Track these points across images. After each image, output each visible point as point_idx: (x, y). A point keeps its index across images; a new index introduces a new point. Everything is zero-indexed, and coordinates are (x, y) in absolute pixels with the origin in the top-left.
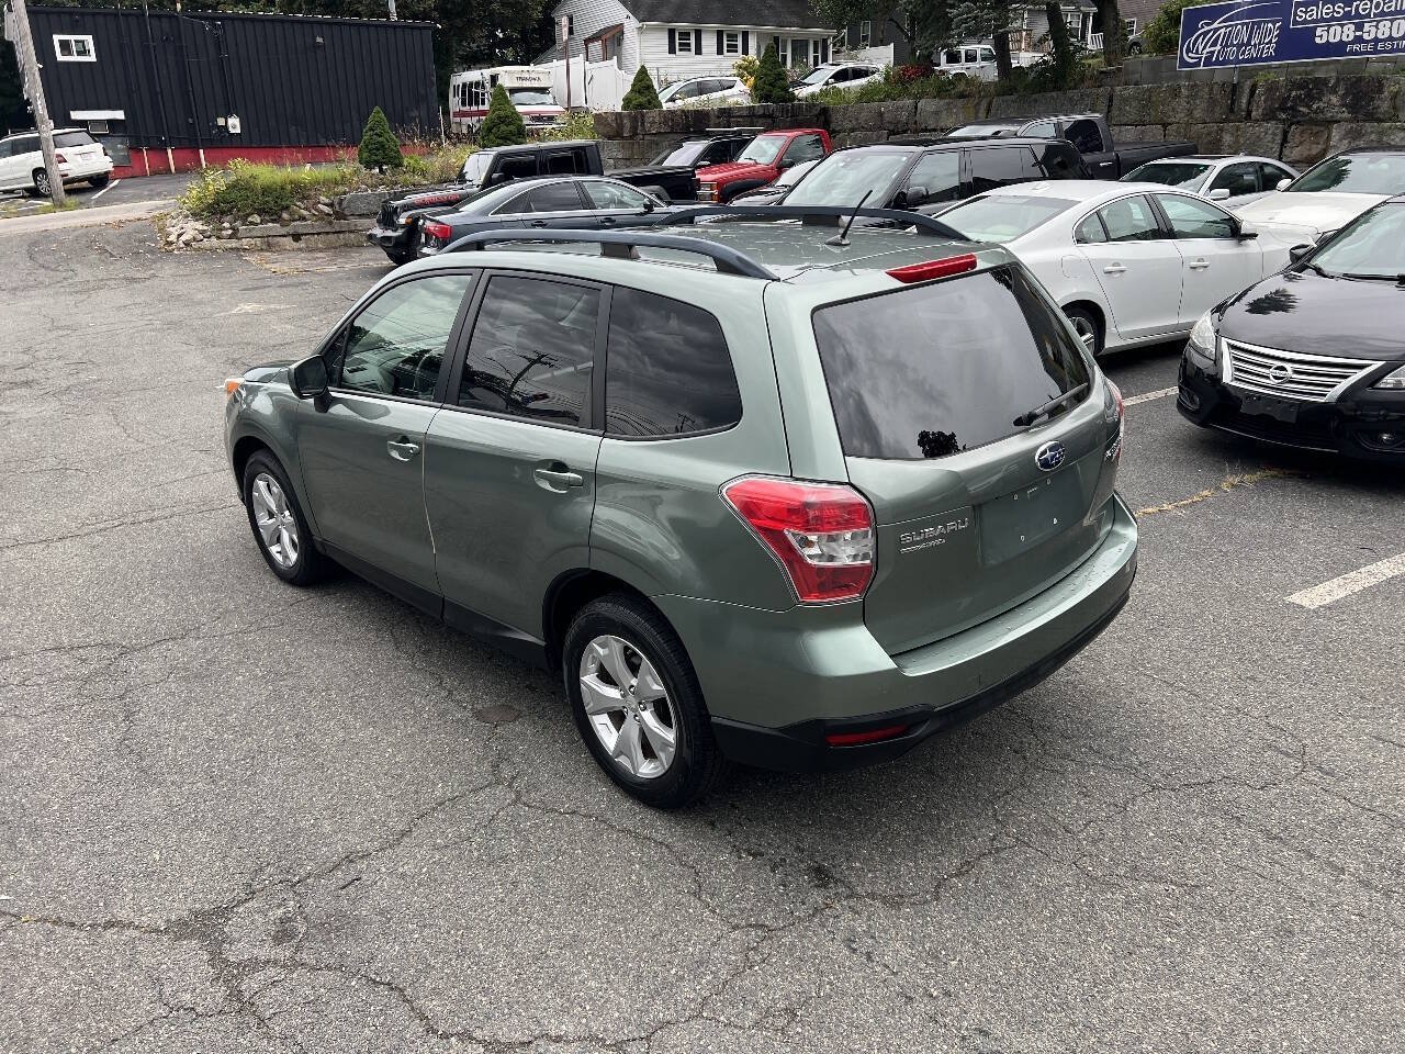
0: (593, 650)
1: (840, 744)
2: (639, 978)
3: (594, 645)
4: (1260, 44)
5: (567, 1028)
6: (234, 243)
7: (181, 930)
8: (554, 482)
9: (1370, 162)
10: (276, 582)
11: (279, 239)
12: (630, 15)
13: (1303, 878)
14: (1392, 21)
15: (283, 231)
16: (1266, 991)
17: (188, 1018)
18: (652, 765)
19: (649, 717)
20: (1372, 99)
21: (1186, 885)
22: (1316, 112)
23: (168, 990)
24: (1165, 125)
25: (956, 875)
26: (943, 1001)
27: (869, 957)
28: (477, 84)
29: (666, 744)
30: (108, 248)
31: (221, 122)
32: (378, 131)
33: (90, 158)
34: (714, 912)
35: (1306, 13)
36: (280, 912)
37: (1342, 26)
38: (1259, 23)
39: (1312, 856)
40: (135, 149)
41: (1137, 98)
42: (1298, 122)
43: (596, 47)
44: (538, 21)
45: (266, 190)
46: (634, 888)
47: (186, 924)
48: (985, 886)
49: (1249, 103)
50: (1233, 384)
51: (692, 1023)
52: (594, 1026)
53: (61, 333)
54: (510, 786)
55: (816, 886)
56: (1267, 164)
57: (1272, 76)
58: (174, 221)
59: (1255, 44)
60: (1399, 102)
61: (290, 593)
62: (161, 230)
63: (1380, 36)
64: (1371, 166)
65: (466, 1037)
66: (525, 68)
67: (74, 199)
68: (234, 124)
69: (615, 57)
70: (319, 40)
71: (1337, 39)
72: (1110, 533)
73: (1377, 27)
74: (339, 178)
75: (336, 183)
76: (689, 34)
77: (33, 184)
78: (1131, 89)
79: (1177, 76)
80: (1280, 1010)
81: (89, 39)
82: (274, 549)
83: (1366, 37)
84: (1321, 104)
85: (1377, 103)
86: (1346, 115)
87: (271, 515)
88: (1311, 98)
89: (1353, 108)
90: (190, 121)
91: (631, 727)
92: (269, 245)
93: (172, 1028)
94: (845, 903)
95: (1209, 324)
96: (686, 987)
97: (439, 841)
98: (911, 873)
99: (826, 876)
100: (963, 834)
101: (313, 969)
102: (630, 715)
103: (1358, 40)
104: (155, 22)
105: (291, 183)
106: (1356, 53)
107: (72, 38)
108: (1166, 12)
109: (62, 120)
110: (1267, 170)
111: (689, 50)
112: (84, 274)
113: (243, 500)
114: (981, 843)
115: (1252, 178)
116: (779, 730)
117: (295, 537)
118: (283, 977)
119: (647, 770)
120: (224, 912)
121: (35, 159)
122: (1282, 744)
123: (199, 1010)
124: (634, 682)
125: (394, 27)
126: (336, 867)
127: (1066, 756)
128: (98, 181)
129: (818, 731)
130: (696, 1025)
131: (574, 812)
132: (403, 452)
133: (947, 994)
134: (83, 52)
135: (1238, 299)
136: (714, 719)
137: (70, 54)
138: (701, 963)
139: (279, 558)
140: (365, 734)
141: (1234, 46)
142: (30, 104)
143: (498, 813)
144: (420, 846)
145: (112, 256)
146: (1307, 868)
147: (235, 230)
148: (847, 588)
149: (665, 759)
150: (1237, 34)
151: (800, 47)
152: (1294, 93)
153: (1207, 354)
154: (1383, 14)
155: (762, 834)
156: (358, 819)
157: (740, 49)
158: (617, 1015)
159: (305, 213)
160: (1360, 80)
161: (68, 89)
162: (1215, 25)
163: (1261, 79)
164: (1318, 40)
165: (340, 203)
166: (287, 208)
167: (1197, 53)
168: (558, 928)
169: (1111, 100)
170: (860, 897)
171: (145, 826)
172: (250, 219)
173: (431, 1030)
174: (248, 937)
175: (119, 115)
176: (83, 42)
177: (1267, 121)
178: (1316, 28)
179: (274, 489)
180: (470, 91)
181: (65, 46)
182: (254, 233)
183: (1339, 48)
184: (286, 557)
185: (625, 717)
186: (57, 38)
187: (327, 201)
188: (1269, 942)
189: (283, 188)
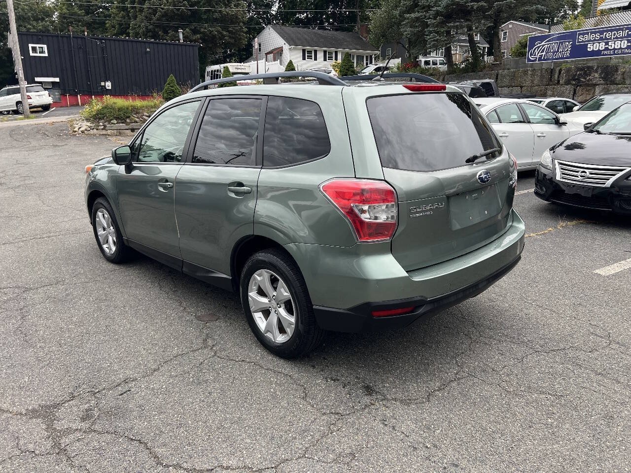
0: (255, 279)
1: (379, 316)
2: (272, 438)
3: (255, 275)
4: (563, 51)
5: (233, 462)
6: (104, 132)
7: (34, 413)
8: (237, 193)
9: (614, 98)
10: (105, 262)
11: (125, 131)
12: (286, 43)
13: (616, 392)
14: (621, 41)
15: (127, 127)
16: (603, 445)
17: (31, 456)
18: (284, 336)
19: (282, 311)
20: (613, 75)
21: (556, 395)
22: (588, 81)
23: (21, 442)
24: (521, 87)
25: (438, 390)
26: (434, 450)
27: (394, 428)
28: (218, 71)
29: (291, 324)
30: (46, 133)
31: (103, 84)
32: (171, 85)
33: (43, 97)
34: (313, 407)
35: (583, 38)
36: (86, 406)
37: (599, 43)
38: (562, 43)
39: (619, 382)
40: (63, 94)
41: (508, 75)
42: (581, 86)
43: (271, 56)
44: (246, 45)
45: (120, 109)
46: (272, 395)
47: (37, 411)
48: (453, 395)
49: (558, 77)
50: (561, 180)
51: (300, 460)
52: (248, 461)
53: (20, 165)
54: (212, 348)
55: (366, 395)
56: (568, 101)
57: (568, 66)
58: (77, 122)
59: (561, 52)
60: (625, 76)
61: (111, 266)
62: (71, 126)
63: (616, 47)
64: (615, 100)
65: (178, 466)
66: (239, 64)
67: (34, 115)
68: (108, 85)
69: (279, 60)
70: (148, 50)
71: (597, 49)
72: (511, 226)
73: (615, 43)
74: (153, 105)
75: (152, 108)
76: (311, 52)
77: (15, 108)
78: (506, 72)
79: (527, 66)
80: (611, 454)
81: (45, 47)
82: (105, 246)
83: (610, 48)
84: (590, 77)
85: (616, 76)
86: (602, 82)
87: (104, 229)
88: (586, 74)
89: (605, 79)
90: (89, 83)
91: (273, 318)
92: (120, 133)
93: (21, 461)
94: (381, 403)
95: (549, 155)
96: (297, 442)
97: (173, 373)
98: (415, 389)
99: (372, 390)
100: (441, 371)
101: (100, 433)
102: (273, 311)
103: (607, 49)
104: (75, 40)
105: (131, 106)
106: (606, 55)
107: (37, 46)
108: (520, 43)
109: (30, 81)
110: (568, 104)
111: (312, 59)
112: (34, 143)
113: (91, 223)
114: (451, 375)
115: (561, 108)
116: (348, 310)
117: (115, 239)
118: (83, 437)
119: (281, 339)
120: (57, 406)
121: (17, 97)
122: (598, 332)
123: (37, 452)
124: (275, 294)
125: (182, 45)
126: (119, 385)
127: (491, 337)
128: (46, 108)
129: (367, 308)
130: (302, 461)
131: (243, 361)
132: (165, 188)
133: (435, 446)
134: (42, 52)
135: (561, 145)
136: (314, 307)
137: (36, 52)
138: (305, 431)
139: (107, 250)
140: (141, 326)
141: (551, 52)
142: (17, 74)
143: (204, 361)
144: (163, 376)
145: (48, 136)
146: (617, 387)
147: (105, 126)
148: (382, 235)
149: (290, 331)
150: (553, 47)
151: (360, 58)
152: (578, 73)
153: (548, 168)
154: (617, 38)
155: (338, 371)
156: (132, 363)
157: (334, 58)
158: (260, 456)
159: (137, 119)
160: (608, 66)
161: (34, 68)
162: (543, 43)
163: (563, 67)
164: (589, 50)
166: (129, 117)
167: (535, 55)
168: (231, 414)
169: (497, 76)
170: (388, 400)
171: (23, 366)
172: (112, 122)
173: (159, 463)
174: (68, 418)
175: (57, 80)
176: (42, 48)
177: (567, 85)
178: (587, 44)
179: (106, 216)
180: (214, 74)
181: (34, 49)
182: (113, 128)
183: (598, 53)
184: (110, 249)
185: (270, 312)
186: (30, 46)
187: (147, 115)
188: (602, 422)
189: (127, 109)
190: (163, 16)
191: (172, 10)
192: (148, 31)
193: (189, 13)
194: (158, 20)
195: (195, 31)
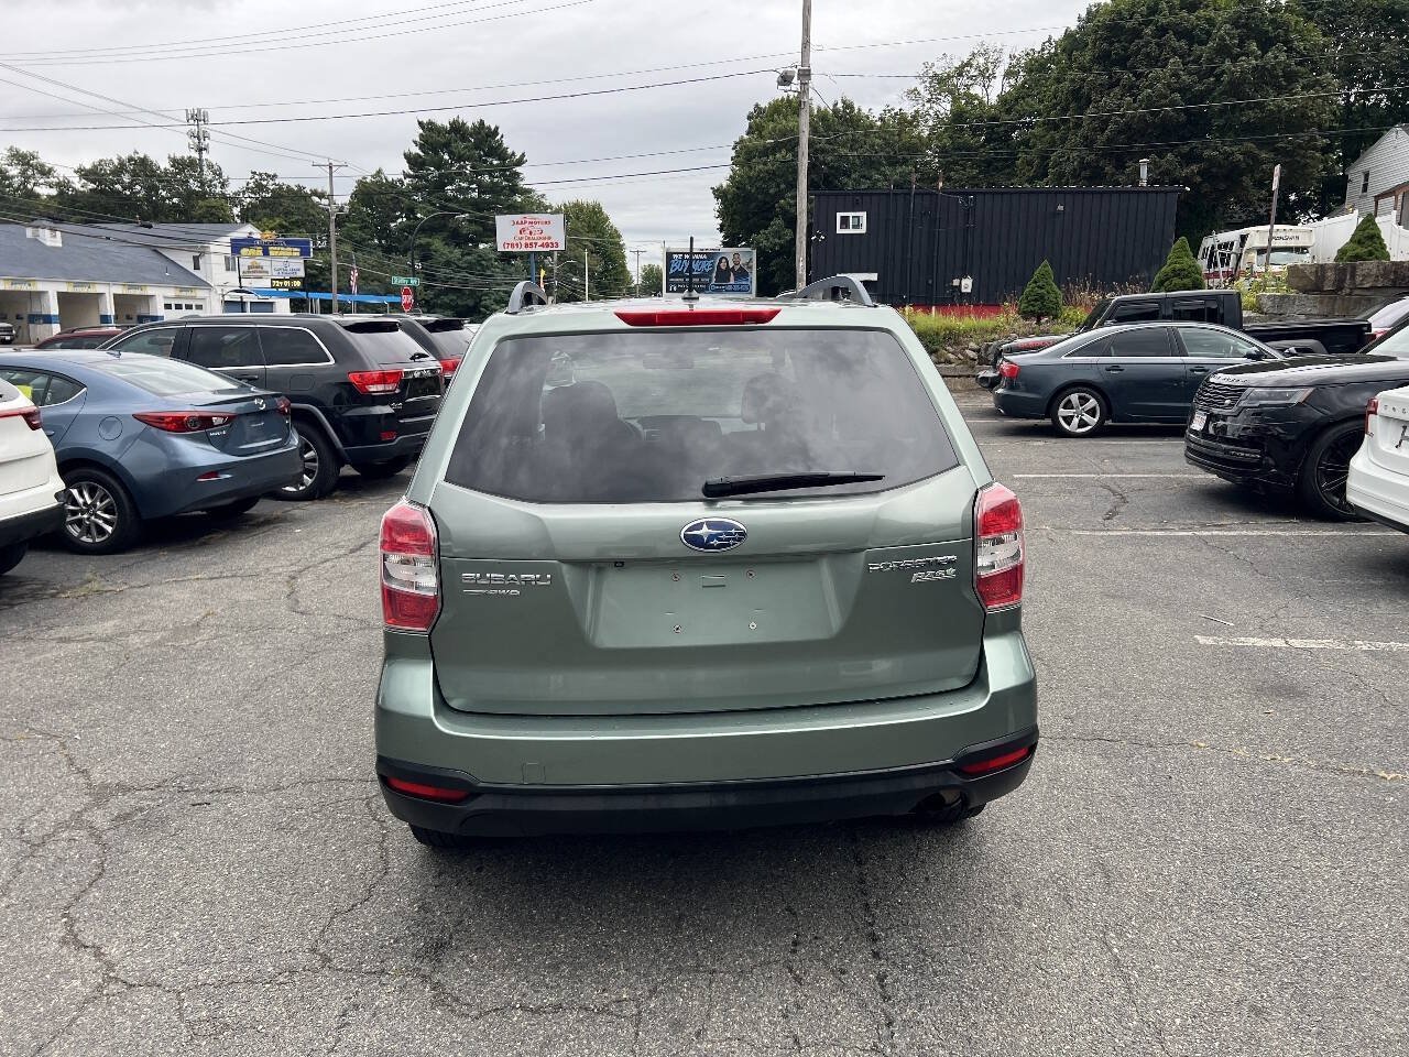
25: (529, 1010)
28: (1227, 245)
31: (956, 282)
32: (1040, 284)
34: (322, 933)
43: (1388, 203)
47: (107, 788)
66: (1283, 227)
68: (967, 284)
70: (1060, 208)
74: (992, 327)
75: (988, 332)
81: (863, 216)
90: (930, 281)
97: (284, 802)
104: (918, 199)
105: (947, 329)
107: (851, 214)
120: (129, 790)
125: (1138, 192)
134: (858, 226)
137: (847, 227)
156: (275, 768)
159: (951, 356)
161: (839, 256)
165: (986, 349)
170: (427, 981)
173: (67, 908)
175: (874, 277)
176: (859, 218)
181: (845, 221)
186: (839, 215)
187: (976, 347)
189: (937, 334)
190: (1120, 132)
191: (1142, 118)
192: (1083, 165)
193: (1183, 118)
194: (1109, 140)
195: (1189, 158)
